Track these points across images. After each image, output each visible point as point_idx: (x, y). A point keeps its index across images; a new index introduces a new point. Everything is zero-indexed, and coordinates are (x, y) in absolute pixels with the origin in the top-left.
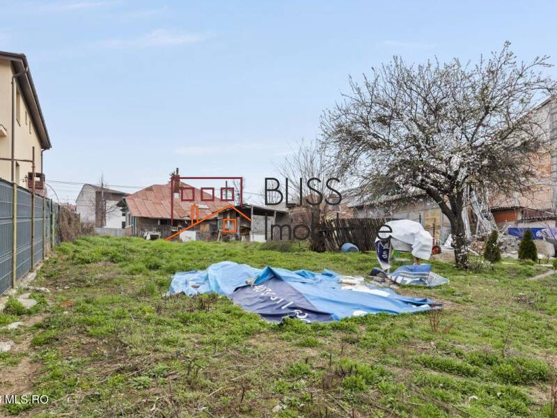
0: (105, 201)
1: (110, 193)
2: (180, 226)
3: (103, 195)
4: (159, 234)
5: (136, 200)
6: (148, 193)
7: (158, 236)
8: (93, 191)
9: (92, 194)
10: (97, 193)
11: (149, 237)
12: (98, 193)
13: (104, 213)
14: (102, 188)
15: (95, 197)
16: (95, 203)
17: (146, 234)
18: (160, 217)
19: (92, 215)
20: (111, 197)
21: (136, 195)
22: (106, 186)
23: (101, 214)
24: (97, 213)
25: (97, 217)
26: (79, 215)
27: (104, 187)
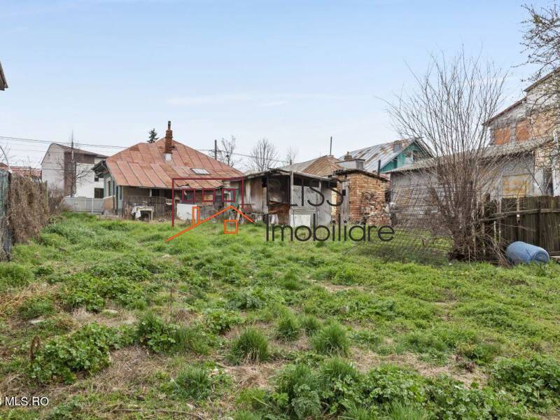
0: (75, 163)
1: (82, 154)
2: (177, 198)
3: (72, 157)
4: (151, 209)
5: (118, 162)
6: (134, 154)
7: (150, 212)
8: (62, 152)
9: (61, 156)
10: (65, 153)
11: (138, 215)
12: (67, 154)
13: (74, 178)
14: (72, 148)
15: (63, 158)
16: (63, 165)
17: (134, 210)
18: (152, 186)
19: (60, 180)
20: (83, 159)
21: (118, 156)
22: (77, 145)
23: (70, 179)
24: (66, 178)
25: (65, 183)
26: (46, 183)
27: (74, 147)
